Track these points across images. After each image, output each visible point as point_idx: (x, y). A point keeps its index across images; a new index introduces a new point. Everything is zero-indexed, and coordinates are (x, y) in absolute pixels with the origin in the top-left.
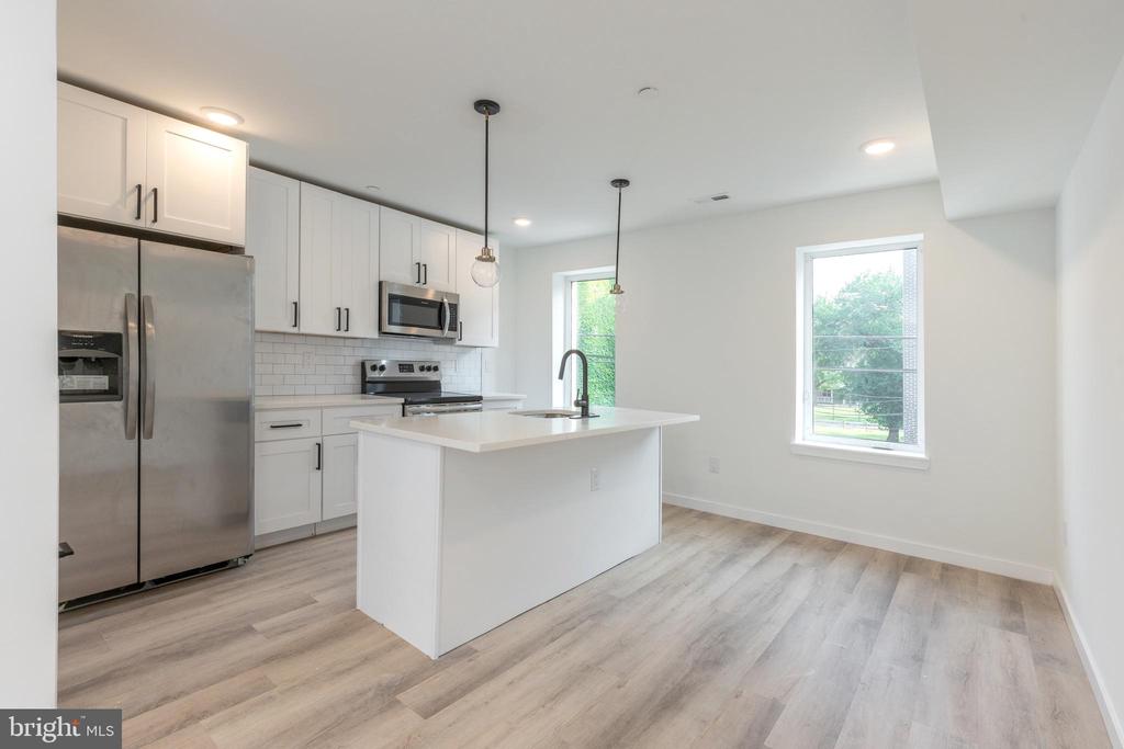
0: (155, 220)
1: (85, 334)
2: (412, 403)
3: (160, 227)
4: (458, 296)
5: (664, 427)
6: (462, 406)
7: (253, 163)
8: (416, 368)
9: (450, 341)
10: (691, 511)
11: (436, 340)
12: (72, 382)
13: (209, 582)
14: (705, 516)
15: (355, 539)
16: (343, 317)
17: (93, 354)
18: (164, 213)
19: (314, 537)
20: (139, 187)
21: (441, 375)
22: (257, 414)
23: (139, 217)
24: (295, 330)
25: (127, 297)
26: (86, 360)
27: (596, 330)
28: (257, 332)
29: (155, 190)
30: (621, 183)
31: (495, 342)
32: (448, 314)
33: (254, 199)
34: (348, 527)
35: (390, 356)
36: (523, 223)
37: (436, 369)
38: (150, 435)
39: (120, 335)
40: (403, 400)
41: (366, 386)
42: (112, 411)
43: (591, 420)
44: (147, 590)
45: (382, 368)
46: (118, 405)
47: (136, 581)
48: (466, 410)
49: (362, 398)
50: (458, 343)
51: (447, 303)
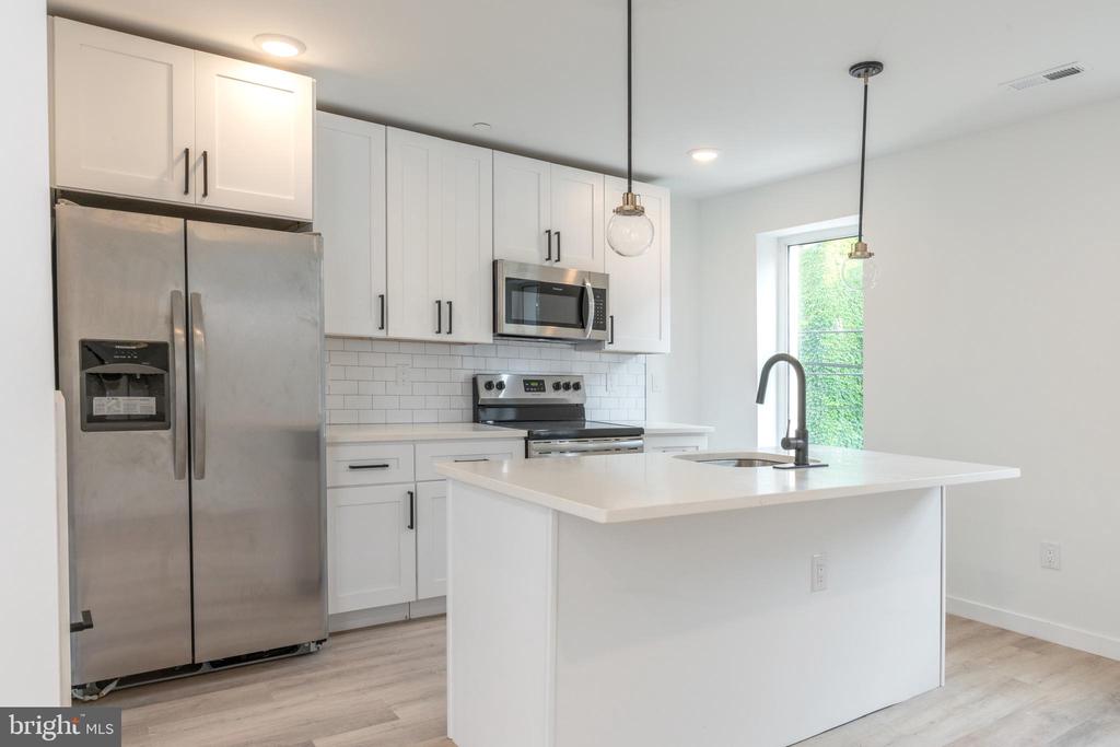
0: (205, 194)
1: (129, 343)
2: (539, 437)
3: (213, 202)
4: (608, 275)
5: (947, 486)
6: (613, 443)
7: (322, 107)
8: (549, 385)
9: (596, 345)
10: (1003, 632)
11: (578, 344)
12: (118, 405)
13: (273, 672)
14: (1030, 644)
15: (444, 632)
16: (444, 313)
17: (138, 369)
18: (216, 185)
19: (409, 621)
20: (187, 151)
21: (585, 397)
22: (328, 450)
23: (186, 192)
24: (382, 334)
25: (174, 294)
26: (131, 377)
27: (840, 325)
28: (327, 337)
29: (205, 154)
30: (867, 68)
31: (665, 346)
32: (592, 303)
33: (324, 154)
34: (433, 615)
35: (511, 369)
36: (704, 157)
37: (577, 387)
38: (202, 476)
39: (165, 345)
40: (524, 433)
41: (481, 411)
42: (159, 443)
43: (811, 471)
44: (204, 674)
45: (501, 386)
46: (165, 434)
47: (190, 662)
48: (618, 449)
49: (475, 430)
50: (608, 347)
51: (590, 288)
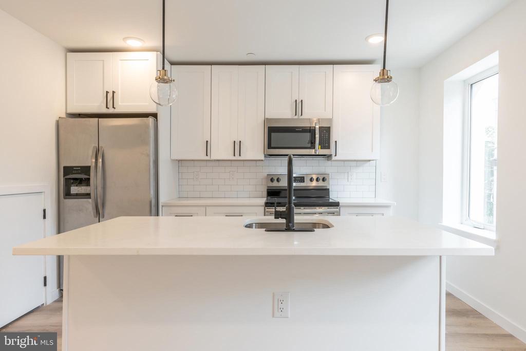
0: (113, 108)
1: (78, 167)
8: (307, 179)
16: (237, 147)
18: (119, 103)
20: (107, 92)
21: (329, 184)
23: (107, 108)
24: (208, 158)
25: (94, 147)
29: (114, 92)
32: (317, 136)
37: (324, 179)
38: (103, 217)
39: (89, 167)
40: (264, 203)
42: (87, 204)
45: (278, 180)
50: (334, 158)
51: (317, 127)
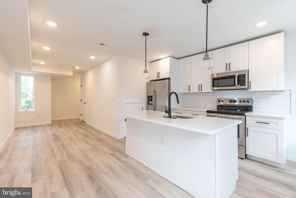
0: (159, 77)
8: (238, 101)
16: (200, 87)
24: (189, 92)
29: (159, 73)
37: (248, 101)
45: (222, 101)
50: (249, 90)
51: (237, 75)
